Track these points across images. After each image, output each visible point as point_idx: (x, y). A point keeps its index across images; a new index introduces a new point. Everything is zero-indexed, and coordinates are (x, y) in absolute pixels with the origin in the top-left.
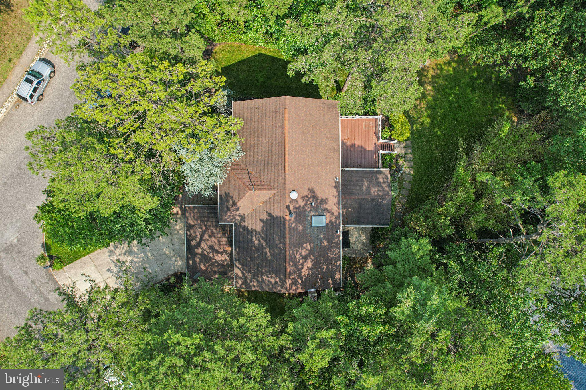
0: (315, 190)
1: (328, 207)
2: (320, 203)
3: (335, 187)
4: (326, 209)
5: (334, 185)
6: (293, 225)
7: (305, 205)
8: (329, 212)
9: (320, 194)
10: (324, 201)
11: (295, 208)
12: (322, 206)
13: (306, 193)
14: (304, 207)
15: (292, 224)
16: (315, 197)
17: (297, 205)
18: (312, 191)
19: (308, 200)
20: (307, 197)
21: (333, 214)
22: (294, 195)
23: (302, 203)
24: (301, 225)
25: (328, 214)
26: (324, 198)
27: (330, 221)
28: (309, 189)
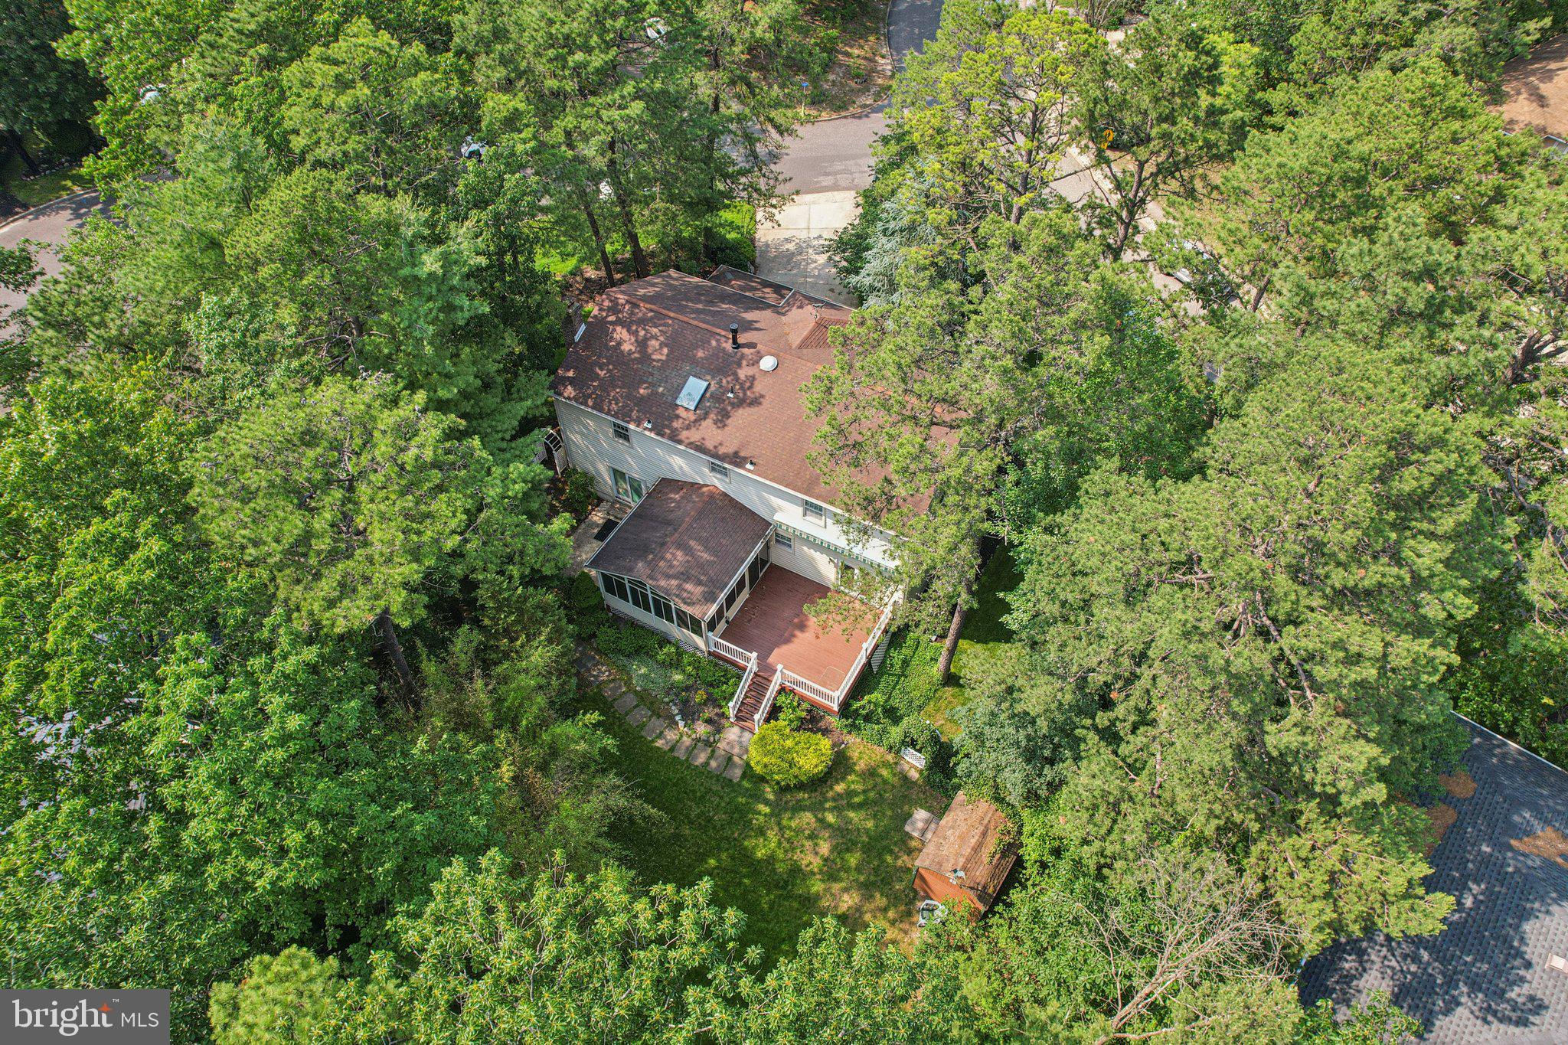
0: (754, 410)
1: (708, 423)
2: (724, 409)
3: (736, 454)
4: (705, 417)
5: (742, 454)
6: (714, 343)
7: (737, 379)
8: (696, 421)
9: (741, 417)
10: (722, 420)
11: (743, 356)
12: (715, 411)
13: (758, 388)
14: (735, 374)
15: (718, 341)
16: (741, 403)
17: (744, 363)
18: (756, 402)
19: (742, 388)
20: (750, 388)
21: (688, 428)
22: (768, 363)
23: (743, 373)
24: (706, 358)
25: (693, 418)
26: (729, 421)
27: (678, 417)
28: (762, 396)
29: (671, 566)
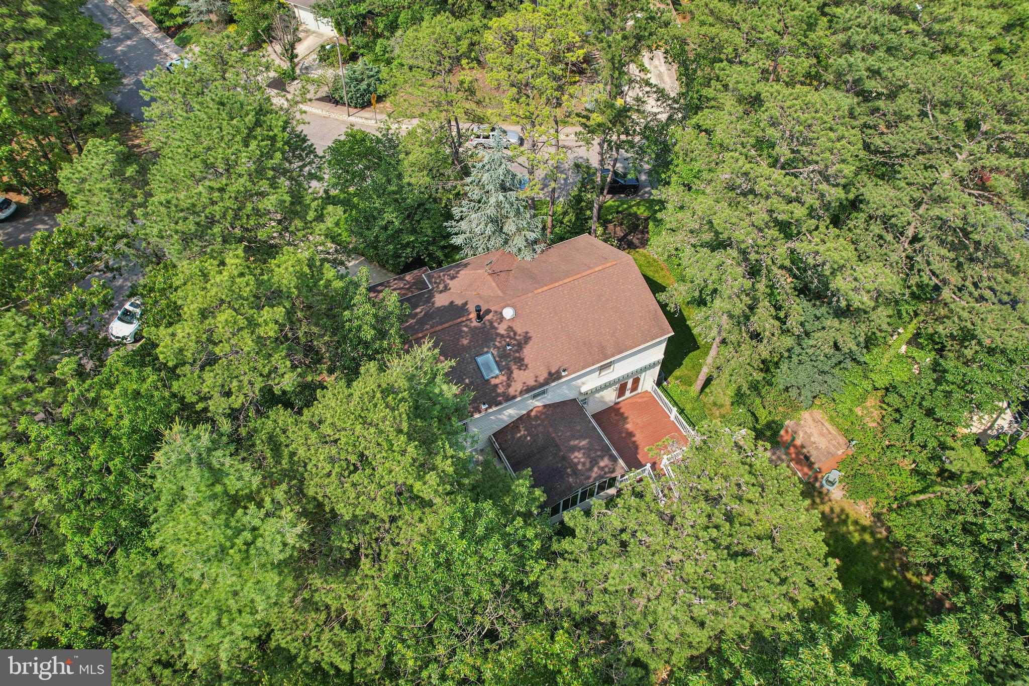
0: (531, 343)
1: (516, 373)
2: (515, 358)
3: (550, 374)
4: (511, 372)
5: (553, 371)
6: (465, 329)
7: (502, 336)
8: (508, 379)
9: (528, 353)
10: (521, 364)
11: (491, 322)
12: (512, 363)
13: (520, 330)
14: (498, 334)
15: (466, 326)
16: (520, 346)
17: (496, 324)
18: (527, 339)
19: (511, 338)
20: (515, 334)
21: (509, 386)
22: (508, 313)
23: (502, 329)
24: (471, 341)
25: (505, 378)
26: (526, 361)
27: (496, 386)
28: (527, 333)
29: (584, 464)
